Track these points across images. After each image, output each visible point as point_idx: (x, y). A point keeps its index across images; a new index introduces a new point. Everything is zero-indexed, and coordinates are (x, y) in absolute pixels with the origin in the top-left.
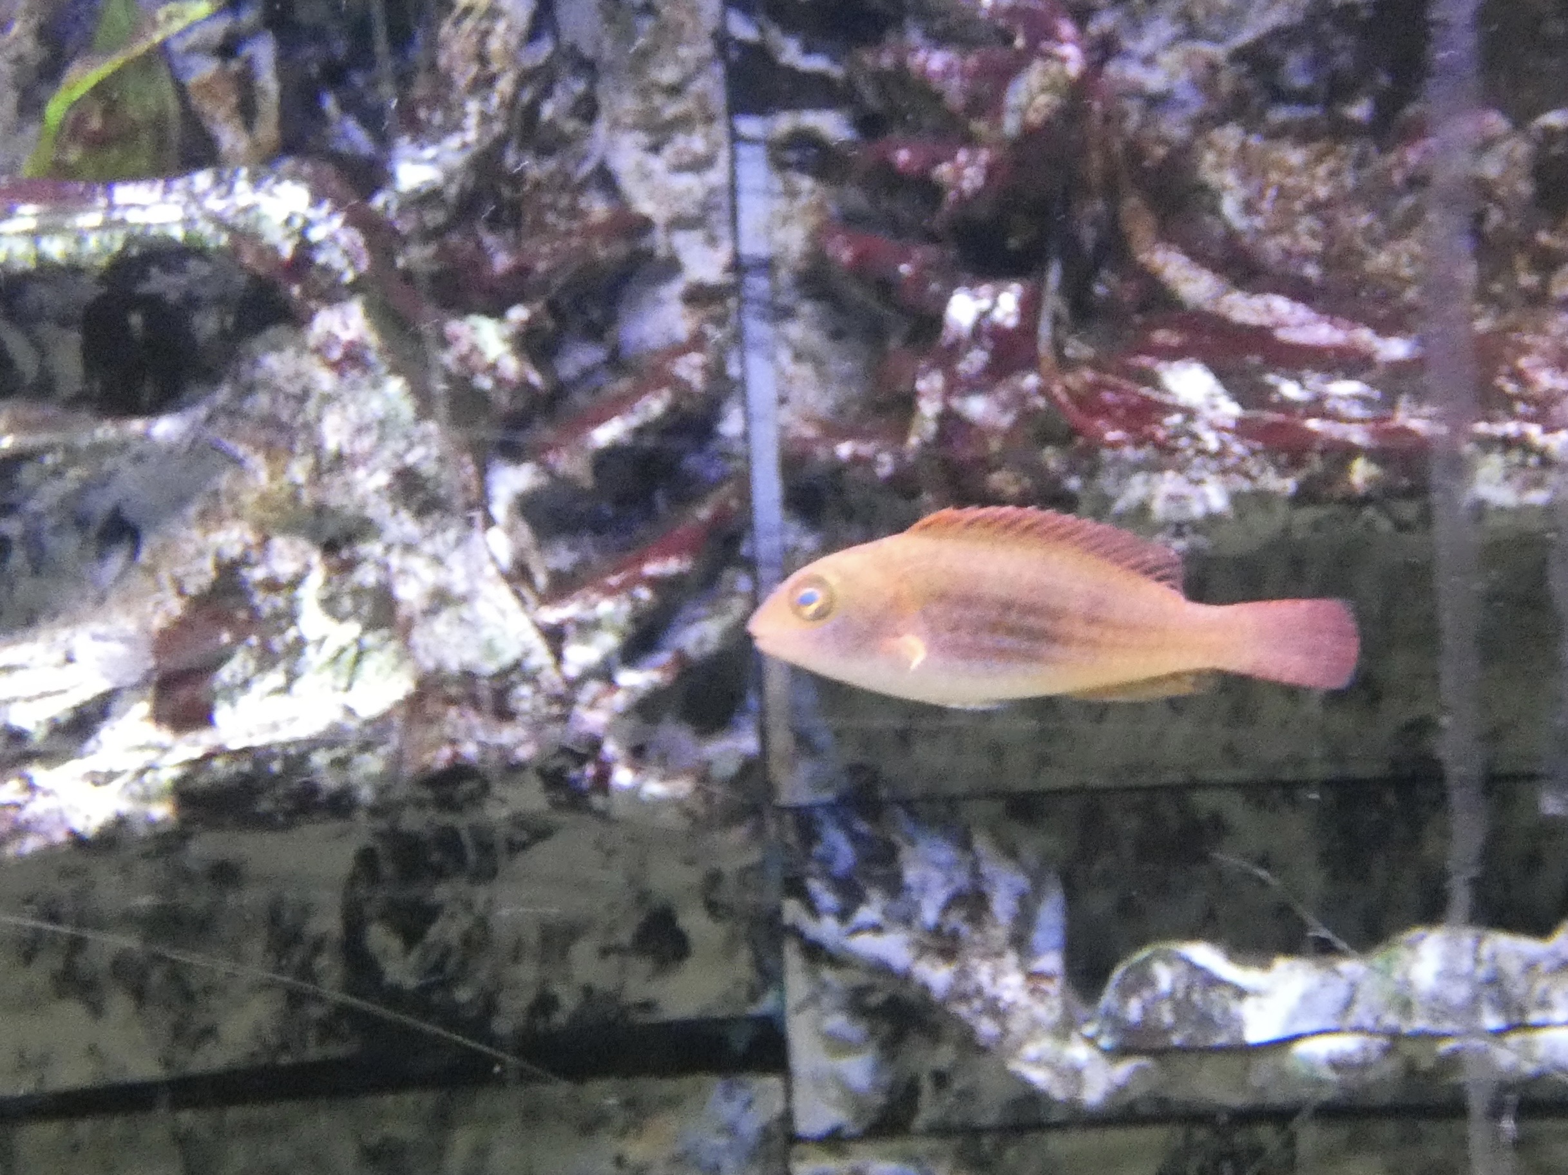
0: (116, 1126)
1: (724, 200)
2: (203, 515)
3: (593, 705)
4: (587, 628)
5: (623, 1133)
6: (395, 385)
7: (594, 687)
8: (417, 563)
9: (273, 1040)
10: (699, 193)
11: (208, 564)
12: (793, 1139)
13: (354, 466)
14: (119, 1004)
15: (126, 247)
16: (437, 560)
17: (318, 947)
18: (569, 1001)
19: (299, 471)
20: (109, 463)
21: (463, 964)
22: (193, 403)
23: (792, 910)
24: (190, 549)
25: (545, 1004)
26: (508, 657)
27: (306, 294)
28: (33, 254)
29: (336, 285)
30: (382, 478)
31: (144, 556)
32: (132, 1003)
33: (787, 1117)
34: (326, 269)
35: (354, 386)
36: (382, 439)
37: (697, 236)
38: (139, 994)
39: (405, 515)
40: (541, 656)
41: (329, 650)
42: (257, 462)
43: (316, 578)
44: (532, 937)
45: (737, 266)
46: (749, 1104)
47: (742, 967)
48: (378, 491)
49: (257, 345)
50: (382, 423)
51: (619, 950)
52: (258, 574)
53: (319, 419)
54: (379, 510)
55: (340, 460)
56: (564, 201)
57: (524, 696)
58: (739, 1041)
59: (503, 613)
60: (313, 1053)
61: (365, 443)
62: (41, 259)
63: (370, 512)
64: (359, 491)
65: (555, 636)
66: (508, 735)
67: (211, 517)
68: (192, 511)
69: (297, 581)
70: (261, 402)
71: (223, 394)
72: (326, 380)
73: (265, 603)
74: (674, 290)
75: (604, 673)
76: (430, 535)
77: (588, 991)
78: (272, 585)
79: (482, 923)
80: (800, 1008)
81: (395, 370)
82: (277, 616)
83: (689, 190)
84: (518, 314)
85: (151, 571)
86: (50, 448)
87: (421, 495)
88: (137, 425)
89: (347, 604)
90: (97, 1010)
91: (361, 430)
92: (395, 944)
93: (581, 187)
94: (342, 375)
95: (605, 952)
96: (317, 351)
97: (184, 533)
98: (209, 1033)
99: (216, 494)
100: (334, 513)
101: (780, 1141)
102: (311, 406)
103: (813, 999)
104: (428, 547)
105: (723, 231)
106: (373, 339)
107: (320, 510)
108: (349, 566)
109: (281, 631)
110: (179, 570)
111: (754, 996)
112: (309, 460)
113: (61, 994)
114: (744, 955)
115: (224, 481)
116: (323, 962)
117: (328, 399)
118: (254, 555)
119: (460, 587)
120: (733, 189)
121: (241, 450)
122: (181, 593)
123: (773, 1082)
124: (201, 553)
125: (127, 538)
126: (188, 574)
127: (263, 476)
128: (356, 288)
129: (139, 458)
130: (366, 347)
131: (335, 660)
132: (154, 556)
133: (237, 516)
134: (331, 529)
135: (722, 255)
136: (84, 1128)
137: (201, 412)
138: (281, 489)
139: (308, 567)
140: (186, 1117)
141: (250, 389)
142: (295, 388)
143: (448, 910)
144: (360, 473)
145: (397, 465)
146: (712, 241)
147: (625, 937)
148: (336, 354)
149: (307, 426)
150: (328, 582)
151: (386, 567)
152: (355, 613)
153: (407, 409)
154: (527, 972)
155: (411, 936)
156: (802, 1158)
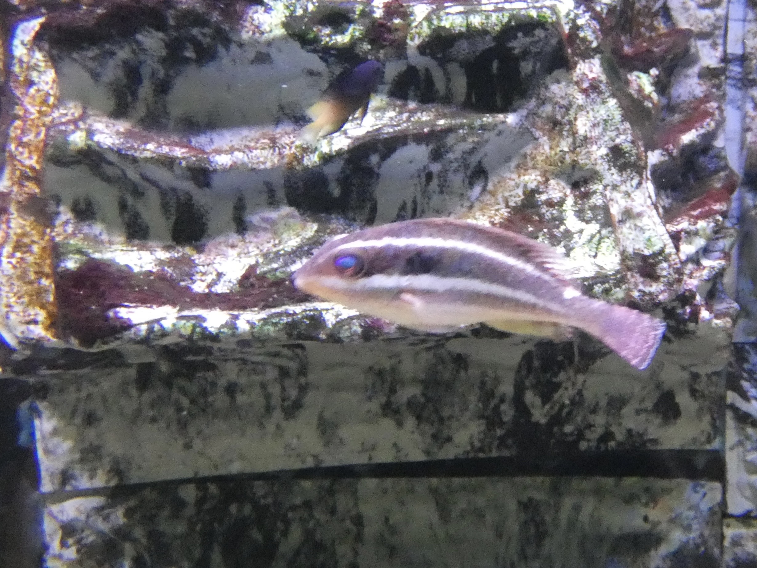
0: (403, 482)
1: (722, 24)
2: (518, 167)
3: (690, 276)
4: (691, 235)
5: (646, 505)
6: (612, 102)
7: (690, 266)
8: (617, 196)
9: (477, 444)
10: (712, 20)
11: (520, 191)
12: (725, 515)
13: (592, 144)
14: (410, 422)
15: (510, 21)
16: (628, 195)
17: (502, 400)
18: (620, 436)
19: (565, 145)
20: (487, 135)
21: (569, 413)
22: (520, 107)
23: (731, 397)
24: (512, 183)
25: (608, 436)
26: (657, 248)
27: (574, 54)
28: (465, 24)
29: (588, 48)
30: (604, 151)
31: (490, 187)
32: (416, 422)
33: (723, 503)
34: (584, 40)
35: (594, 101)
36: (605, 130)
37: (707, 43)
38: (419, 418)
39: (614, 170)
40: (670, 249)
41: (586, 236)
42: (544, 140)
43: (570, 201)
44: (603, 403)
45: (725, 59)
46: (705, 495)
47: (705, 423)
48: (602, 157)
49: (548, 79)
50: (606, 121)
51: (645, 410)
52: (544, 197)
53: (576, 119)
54: (602, 167)
55: (586, 140)
56: (648, 22)
57: (664, 268)
58: (701, 462)
59: (655, 224)
60: (495, 454)
61: (596, 132)
62: (468, 26)
63: (598, 168)
64: (594, 157)
65: (676, 238)
66: (655, 288)
67: (522, 168)
68: (513, 164)
69: (561, 203)
70: (548, 109)
71: (533, 103)
72: (580, 99)
73: (548, 213)
74: (695, 70)
75: (695, 259)
76: (624, 182)
77: (629, 431)
78: (550, 204)
79: (580, 393)
80: (732, 449)
81: (613, 95)
82: (554, 219)
83: (708, 17)
84: (654, 72)
85: (493, 194)
86: (462, 126)
87: (622, 160)
88: (501, 116)
89: (589, 214)
90: (400, 424)
91: (594, 126)
92: (538, 401)
93: (656, 14)
94: (588, 96)
95: (638, 412)
96: (577, 83)
97: (508, 175)
98: (449, 439)
99: (525, 156)
100: (581, 169)
101: (719, 515)
102: (572, 112)
103: (740, 443)
104: (623, 188)
105: (720, 41)
106: (603, 78)
107: (574, 165)
108: (586, 196)
109: (558, 227)
110: (507, 194)
111: (709, 441)
112: (570, 140)
113: (385, 415)
114: (707, 418)
115: (528, 149)
116: (504, 407)
117: (581, 108)
118: (542, 187)
119: (637, 209)
120: (727, 18)
121: (538, 134)
122: (507, 206)
123: (717, 485)
124: (518, 186)
125: (482, 177)
126: (511, 196)
127: (547, 148)
128: (597, 51)
129: (500, 134)
130: (601, 82)
131: (590, 241)
132: (494, 186)
133: (534, 168)
134: (577, 176)
135: (719, 53)
136: (389, 482)
137: (524, 112)
138: (556, 154)
139: (566, 196)
140: (434, 481)
141: (543, 102)
142: (565, 102)
143: (564, 385)
144: (594, 148)
145: (612, 144)
146: (714, 46)
147: (649, 404)
148: (586, 85)
149: (570, 123)
150: (576, 203)
151: (604, 196)
152: (594, 219)
153: (617, 115)
154: (600, 420)
155: (546, 398)
156: (728, 526)
